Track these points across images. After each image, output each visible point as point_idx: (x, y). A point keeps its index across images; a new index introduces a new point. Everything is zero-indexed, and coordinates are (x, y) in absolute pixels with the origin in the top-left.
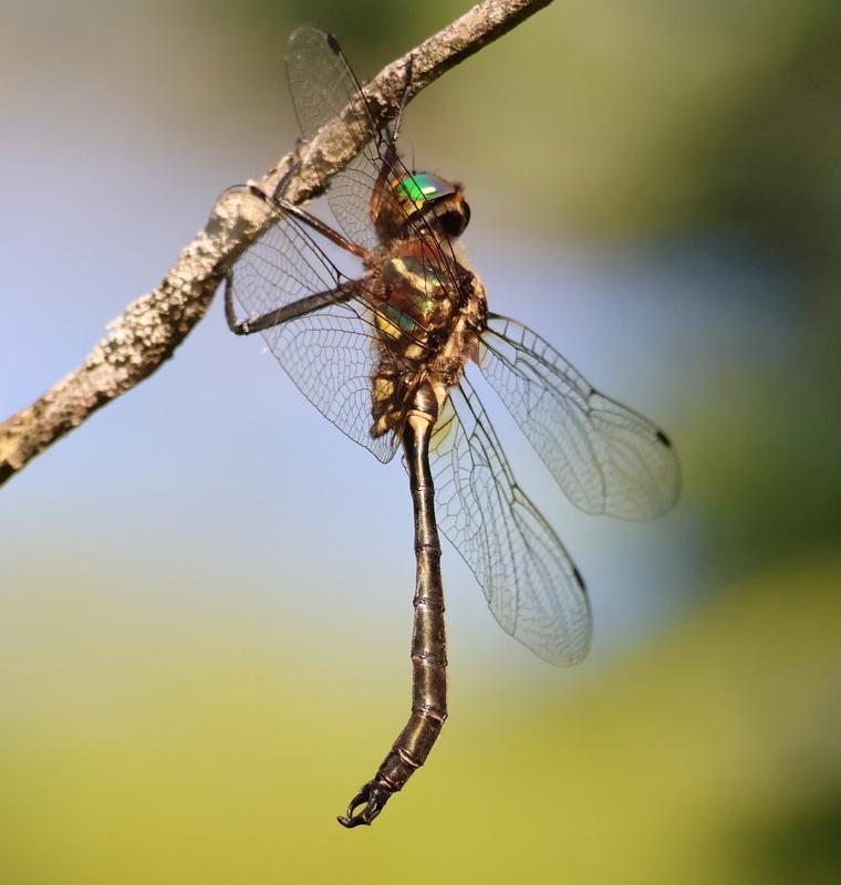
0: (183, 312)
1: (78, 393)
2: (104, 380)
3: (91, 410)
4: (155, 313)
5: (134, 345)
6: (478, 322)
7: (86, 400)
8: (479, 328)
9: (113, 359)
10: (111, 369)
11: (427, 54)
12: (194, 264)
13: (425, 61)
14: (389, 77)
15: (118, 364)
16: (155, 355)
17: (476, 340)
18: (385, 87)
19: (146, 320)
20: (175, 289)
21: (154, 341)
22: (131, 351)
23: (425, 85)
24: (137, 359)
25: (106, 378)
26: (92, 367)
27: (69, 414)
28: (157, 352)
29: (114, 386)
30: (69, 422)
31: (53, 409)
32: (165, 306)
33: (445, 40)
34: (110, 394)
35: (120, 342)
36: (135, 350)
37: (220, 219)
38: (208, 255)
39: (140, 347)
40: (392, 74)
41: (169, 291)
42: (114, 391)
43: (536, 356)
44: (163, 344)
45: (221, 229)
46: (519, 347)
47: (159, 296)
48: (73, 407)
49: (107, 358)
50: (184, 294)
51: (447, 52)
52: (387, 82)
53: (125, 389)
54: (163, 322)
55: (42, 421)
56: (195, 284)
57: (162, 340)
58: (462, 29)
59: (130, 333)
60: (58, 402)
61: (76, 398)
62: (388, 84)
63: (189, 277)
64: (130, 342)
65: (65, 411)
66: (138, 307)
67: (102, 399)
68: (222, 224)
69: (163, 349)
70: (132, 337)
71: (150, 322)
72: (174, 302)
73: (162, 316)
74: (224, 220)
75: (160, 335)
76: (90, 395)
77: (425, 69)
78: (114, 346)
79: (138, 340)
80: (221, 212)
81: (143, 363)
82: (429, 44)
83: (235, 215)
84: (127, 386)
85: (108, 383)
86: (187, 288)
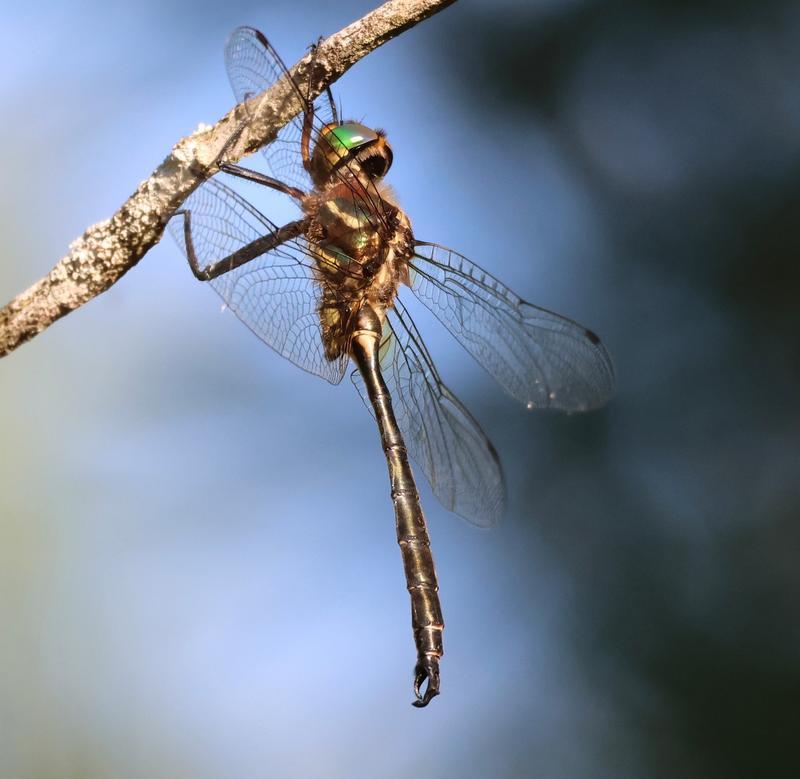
0: (140, 239)
1: (43, 304)
2: (67, 294)
3: (54, 319)
4: (115, 238)
5: (95, 264)
6: (406, 250)
7: (51, 311)
8: (407, 255)
9: (75, 276)
10: (73, 284)
11: (369, 27)
12: (151, 198)
13: (367, 34)
14: (333, 46)
15: (79, 281)
16: (113, 274)
17: (406, 266)
18: (330, 55)
19: (107, 244)
20: (133, 219)
21: (113, 262)
22: (92, 270)
23: (366, 54)
24: (97, 278)
25: (68, 292)
26: (56, 282)
27: (35, 323)
28: (115, 271)
29: (76, 300)
30: (35, 329)
31: (20, 317)
32: (124, 233)
33: (386, 16)
34: (72, 306)
35: (82, 261)
36: (96, 269)
37: (177, 161)
38: (165, 191)
39: (100, 267)
40: (337, 44)
41: (129, 220)
42: (76, 303)
43: (464, 275)
44: (121, 265)
45: (179, 169)
46: (446, 268)
47: (119, 224)
48: (38, 316)
49: (70, 275)
50: (142, 224)
51: (387, 27)
52: (331, 49)
53: (85, 302)
54: (122, 247)
55: (10, 327)
56: (153, 215)
57: (121, 262)
58: (401, 7)
59: (91, 254)
60: (24, 311)
61: (42, 309)
62: (333, 52)
63: (147, 210)
64: (91, 262)
65: (31, 319)
66: (98, 231)
67: (65, 310)
68: (180, 166)
69: (121, 269)
70: (94, 258)
71: (110, 246)
72: (133, 230)
73: (122, 241)
74: (181, 162)
75: (119, 257)
76: (54, 306)
77: (367, 41)
78: (75, 264)
79: (98, 261)
80: (179, 154)
81: (102, 280)
82: (371, 18)
83: (192, 158)
84: (86, 299)
85: (71, 296)
86: (145, 219)
